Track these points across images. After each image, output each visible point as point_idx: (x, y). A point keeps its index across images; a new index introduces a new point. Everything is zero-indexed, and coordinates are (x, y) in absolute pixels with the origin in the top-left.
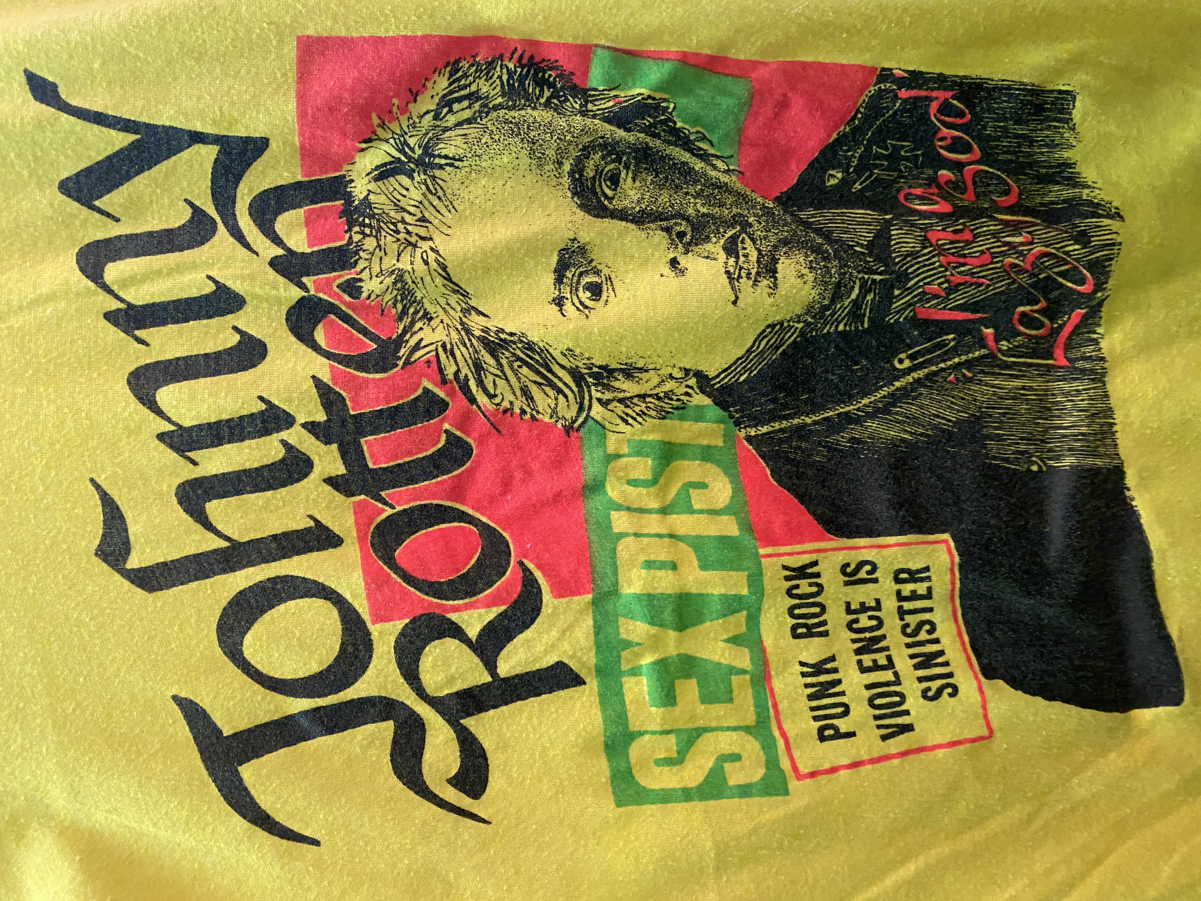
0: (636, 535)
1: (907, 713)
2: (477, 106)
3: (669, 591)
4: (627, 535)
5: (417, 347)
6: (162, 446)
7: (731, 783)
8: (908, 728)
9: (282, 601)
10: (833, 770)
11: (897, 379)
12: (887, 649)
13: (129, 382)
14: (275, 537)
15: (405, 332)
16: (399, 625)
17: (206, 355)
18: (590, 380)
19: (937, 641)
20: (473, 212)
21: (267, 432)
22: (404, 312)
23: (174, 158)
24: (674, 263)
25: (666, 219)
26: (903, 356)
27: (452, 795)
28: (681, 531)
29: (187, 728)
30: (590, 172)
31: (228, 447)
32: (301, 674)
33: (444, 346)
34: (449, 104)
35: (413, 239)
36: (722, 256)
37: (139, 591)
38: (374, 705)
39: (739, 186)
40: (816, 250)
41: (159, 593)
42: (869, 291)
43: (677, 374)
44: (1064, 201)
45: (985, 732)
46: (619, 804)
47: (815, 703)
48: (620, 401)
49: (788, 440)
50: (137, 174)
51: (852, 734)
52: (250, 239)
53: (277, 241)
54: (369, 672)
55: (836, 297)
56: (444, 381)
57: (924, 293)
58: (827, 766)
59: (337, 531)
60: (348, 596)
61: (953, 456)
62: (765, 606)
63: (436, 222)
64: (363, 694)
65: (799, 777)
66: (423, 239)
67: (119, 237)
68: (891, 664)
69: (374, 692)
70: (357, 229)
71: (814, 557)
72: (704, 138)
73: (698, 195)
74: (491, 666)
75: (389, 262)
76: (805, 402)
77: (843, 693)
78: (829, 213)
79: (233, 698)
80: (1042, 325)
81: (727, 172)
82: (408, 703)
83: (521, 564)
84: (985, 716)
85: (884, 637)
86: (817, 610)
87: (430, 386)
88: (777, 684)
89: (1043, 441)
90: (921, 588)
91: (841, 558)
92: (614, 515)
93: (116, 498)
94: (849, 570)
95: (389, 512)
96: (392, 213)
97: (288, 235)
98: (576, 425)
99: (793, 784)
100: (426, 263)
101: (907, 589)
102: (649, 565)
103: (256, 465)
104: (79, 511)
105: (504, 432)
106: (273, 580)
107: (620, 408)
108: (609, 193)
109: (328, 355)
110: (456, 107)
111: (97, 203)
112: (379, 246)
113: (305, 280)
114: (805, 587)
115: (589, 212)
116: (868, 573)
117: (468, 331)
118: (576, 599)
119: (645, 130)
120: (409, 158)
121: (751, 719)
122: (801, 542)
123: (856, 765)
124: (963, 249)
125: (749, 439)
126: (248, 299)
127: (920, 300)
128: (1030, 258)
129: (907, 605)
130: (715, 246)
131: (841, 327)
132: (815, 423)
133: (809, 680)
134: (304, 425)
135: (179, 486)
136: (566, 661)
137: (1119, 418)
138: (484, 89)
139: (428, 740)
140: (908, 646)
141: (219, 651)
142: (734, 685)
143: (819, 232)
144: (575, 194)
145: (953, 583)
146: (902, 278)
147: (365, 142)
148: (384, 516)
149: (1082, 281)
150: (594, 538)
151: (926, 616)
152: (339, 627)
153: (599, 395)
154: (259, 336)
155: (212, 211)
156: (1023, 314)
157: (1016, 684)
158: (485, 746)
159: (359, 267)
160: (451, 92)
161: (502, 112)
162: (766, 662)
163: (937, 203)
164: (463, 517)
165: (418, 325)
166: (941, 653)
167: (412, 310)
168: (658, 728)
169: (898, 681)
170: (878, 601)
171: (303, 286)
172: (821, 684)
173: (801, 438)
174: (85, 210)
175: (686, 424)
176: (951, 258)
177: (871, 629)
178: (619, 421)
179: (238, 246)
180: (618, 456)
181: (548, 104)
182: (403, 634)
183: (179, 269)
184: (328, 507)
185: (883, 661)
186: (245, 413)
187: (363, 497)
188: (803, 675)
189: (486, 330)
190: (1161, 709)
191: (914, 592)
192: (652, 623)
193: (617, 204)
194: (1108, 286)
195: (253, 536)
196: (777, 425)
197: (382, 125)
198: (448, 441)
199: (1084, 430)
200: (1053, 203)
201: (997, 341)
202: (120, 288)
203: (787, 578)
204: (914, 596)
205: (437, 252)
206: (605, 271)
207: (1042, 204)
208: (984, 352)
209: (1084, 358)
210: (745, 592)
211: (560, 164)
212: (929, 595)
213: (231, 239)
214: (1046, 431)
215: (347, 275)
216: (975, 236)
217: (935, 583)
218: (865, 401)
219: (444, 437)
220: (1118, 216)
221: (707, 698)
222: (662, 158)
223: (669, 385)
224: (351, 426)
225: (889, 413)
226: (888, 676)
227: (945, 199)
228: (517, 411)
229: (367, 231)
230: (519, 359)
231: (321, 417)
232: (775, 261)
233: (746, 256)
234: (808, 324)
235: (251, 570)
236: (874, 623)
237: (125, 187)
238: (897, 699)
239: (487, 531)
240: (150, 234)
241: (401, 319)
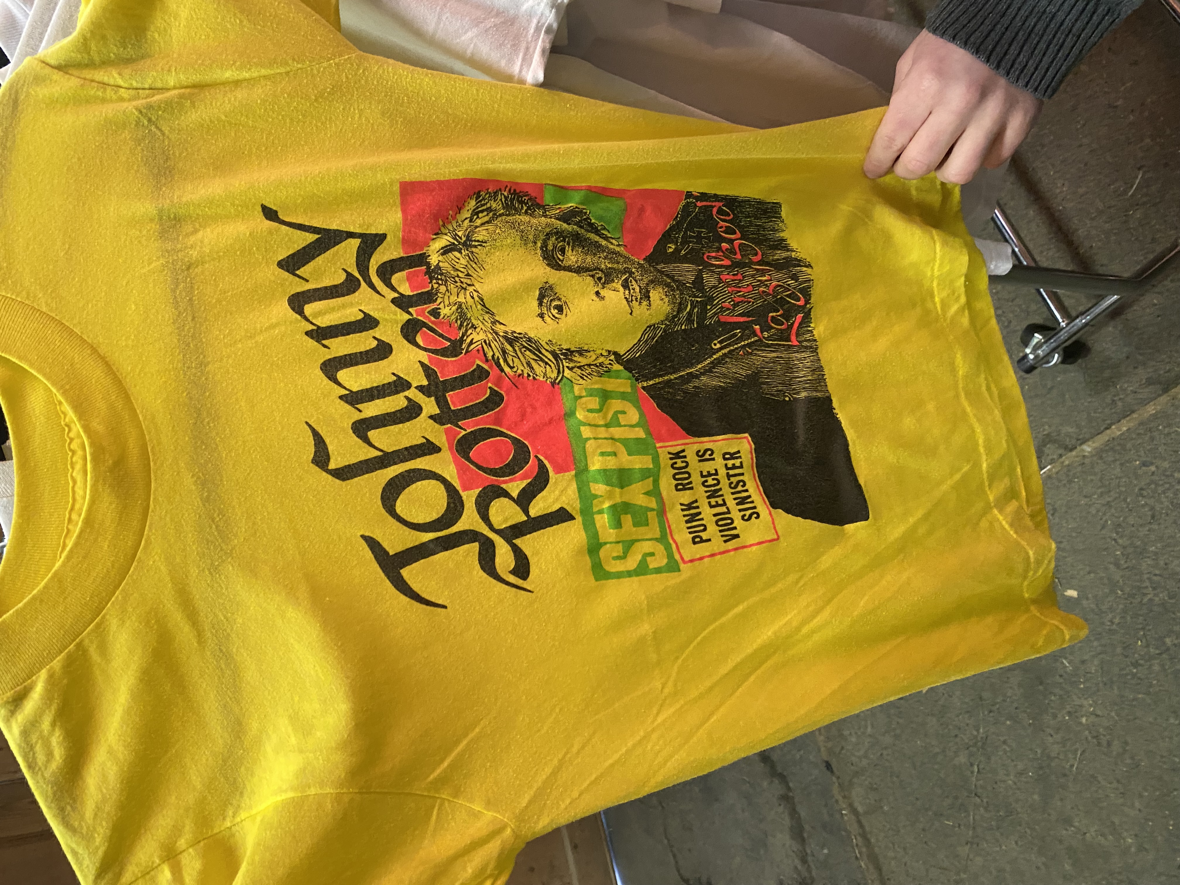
0: (595, 438)
1: (735, 528)
2: (491, 214)
3: (614, 467)
4: (589, 439)
5: (471, 343)
6: (342, 403)
7: (651, 567)
8: (737, 536)
9: (414, 482)
10: (701, 559)
11: (714, 354)
12: (722, 495)
13: (321, 368)
14: (406, 448)
15: (463, 336)
16: (477, 491)
17: (361, 353)
18: (562, 357)
19: (747, 491)
20: (493, 270)
21: (397, 392)
22: (461, 325)
23: (337, 247)
24: (597, 293)
25: (591, 271)
26: (716, 342)
27: (512, 579)
28: (617, 437)
29: (370, 552)
30: (550, 247)
31: (377, 401)
32: (428, 520)
33: (485, 341)
34: (477, 214)
35: (464, 286)
36: (622, 289)
37: (337, 481)
38: (467, 535)
39: (625, 253)
40: (668, 285)
41: (348, 482)
42: (695, 307)
43: (605, 354)
44: (784, 259)
45: (775, 537)
46: (597, 580)
47: (689, 525)
48: (579, 367)
49: (663, 388)
50: (318, 256)
51: (709, 540)
52: (379, 289)
53: (393, 289)
54: (463, 517)
55: (680, 311)
56: (487, 360)
57: (722, 307)
58: (698, 556)
59: (438, 444)
60: (448, 478)
61: (746, 394)
62: (661, 474)
63: (475, 276)
64: (462, 529)
65: (684, 562)
66: (469, 285)
67: (309, 291)
68: (724, 504)
69: (467, 528)
70: (434, 281)
71: (682, 447)
72: (605, 229)
73: (605, 258)
74: (526, 512)
75: (453, 298)
76: (669, 367)
77: (702, 519)
78: (672, 266)
79: (393, 535)
80: (783, 324)
81: (619, 245)
82: (485, 533)
83: (536, 457)
84: (775, 528)
85: (721, 489)
86: (687, 476)
87: (480, 364)
88: (669, 516)
89: (790, 385)
90: (737, 462)
91: (696, 447)
92: (582, 428)
93: (320, 432)
94: (700, 454)
95: (464, 433)
96: (452, 272)
97: (399, 286)
98: (557, 381)
99: (682, 566)
100: (473, 298)
101: (730, 463)
102: (603, 454)
103: (393, 410)
104: (301, 439)
105: (520, 387)
106: (409, 471)
107: (579, 371)
108: (561, 258)
109: (425, 350)
110: (480, 215)
111: (297, 272)
112: (447, 290)
113: (410, 310)
114: (680, 464)
115: (552, 268)
116: (710, 455)
117: (497, 334)
118: (566, 474)
119: (577, 224)
120: (459, 242)
121: (658, 535)
122: (676, 440)
123: (712, 555)
124: (738, 283)
125: (643, 388)
126: (381, 321)
127: (721, 312)
128: (771, 288)
129: (731, 472)
130: (618, 285)
131: (683, 327)
132: (676, 378)
133: (686, 513)
134: (416, 388)
135: (353, 424)
136: (565, 507)
137: (826, 371)
138: (494, 206)
139: (497, 551)
140: (733, 493)
141: (383, 511)
142: (649, 516)
143: (668, 276)
144: (544, 258)
145: (752, 459)
146: (711, 299)
147: (436, 234)
148: (461, 435)
149: (798, 300)
150: (573, 442)
151: (741, 478)
152: (445, 494)
153: (567, 365)
154: (388, 341)
155: (357, 274)
156: (772, 317)
157: (788, 511)
158: (527, 553)
159: (438, 302)
160: (478, 208)
161: (504, 217)
162: (664, 504)
163: (723, 260)
164: (502, 434)
165: (470, 332)
166: (749, 497)
167: (465, 324)
168: (614, 540)
169: (729, 512)
170: (716, 470)
171: (409, 313)
172: (691, 515)
173: (669, 387)
174: (291, 276)
175: (612, 380)
176: (733, 289)
177: (714, 485)
178: (579, 378)
179: (374, 293)
180: (581, 397)
181: (526, 212)
182: (479, 496)
183: (344, 306)
184: (432, 431)
185: (720, 502)
186: (386, 382)
187: (449, 425)
188: (683, 510)
189: (506, 332)
190: (858, 523)
191: (734, 464)
192: (607, 485)
193: (566, 263)
194: (811, 301)
195: (395, 448)
196: (657, 380)
197: (444, 226)
198: (491, 394)
199: (810, 378)
200: (778, 260)
201: (762, 332)
202: (313, 318)
203: (671, 459)
204: (734, 467)
205: (478, 292)
206: (563, 299)
207: (773, 260)
208: (756, 338)
209: (806, 341)
210: (651, 466)
211: (535, 243)
212: (741, 467)
213: (369, 289)
214: (791, 380)
215: (433, 306)
216: (744, 277)
217: (744, 459)
218: (700, 366)
219: (489, 391)
220: (809, 266)
221: (635, 525)
222: (585, 239)
223: (602, 359)
224: (441, 387)
225: (712, 372)
226: (724, 509)
227: (727, 258)
228: (526, 375)
229: (440, 282)
230: (524, 347)
231: (425, 382)
232: (648, 292)
233: (634, 289)
234: (667, 325)
235: (396, 466)
236: (715, 482)
237: (311, 263)
238: (729, 521)
239: (515, 441)
240: (326, 288)
241: (460, 329)
